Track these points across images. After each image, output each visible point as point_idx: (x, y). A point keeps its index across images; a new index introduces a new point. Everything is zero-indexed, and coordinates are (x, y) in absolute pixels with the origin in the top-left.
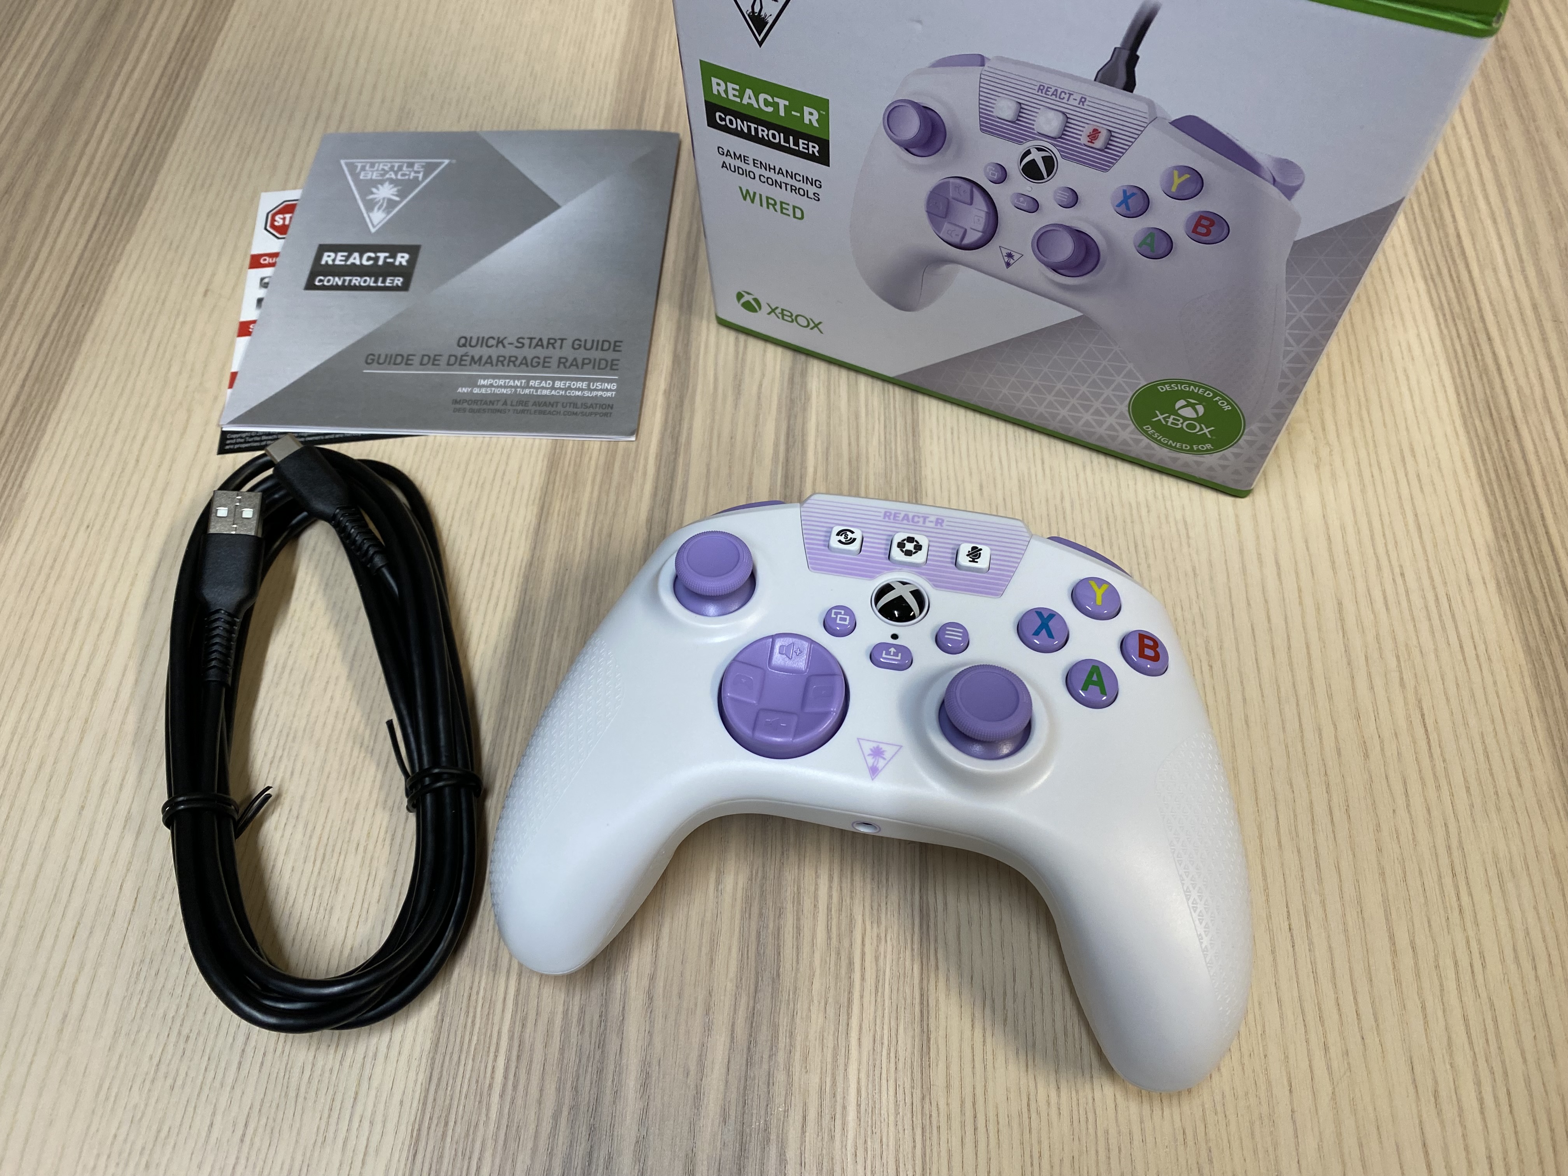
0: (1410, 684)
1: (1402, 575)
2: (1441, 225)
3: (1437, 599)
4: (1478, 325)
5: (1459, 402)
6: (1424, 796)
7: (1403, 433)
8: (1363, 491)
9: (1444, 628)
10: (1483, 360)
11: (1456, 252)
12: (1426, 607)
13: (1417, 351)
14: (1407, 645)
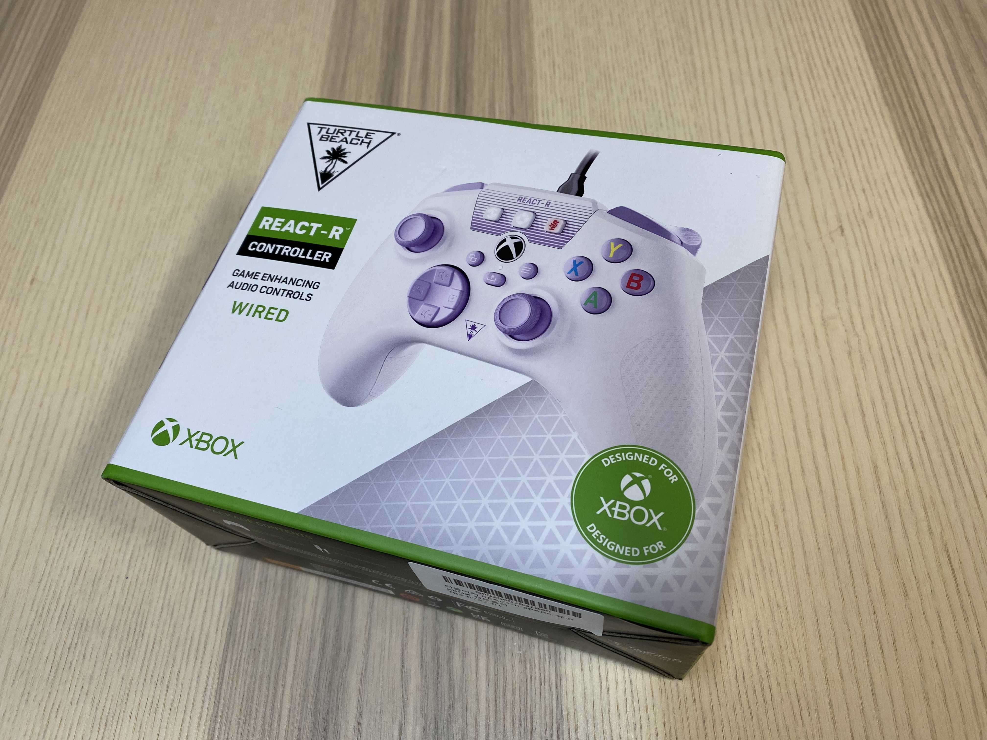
0: (937, 530)
1: (923, 439)
2: (930, 152)
3: (953, 458)
4: (966, 229)
5: (957, 292)
6: (956, 628)
7: (915, 320)
8: (887, 371)
9: (960, 482)
10: (973, 257)
11: (944, 172)
12: (945, 465)
13: (920, 254)
14: (931, 498)
